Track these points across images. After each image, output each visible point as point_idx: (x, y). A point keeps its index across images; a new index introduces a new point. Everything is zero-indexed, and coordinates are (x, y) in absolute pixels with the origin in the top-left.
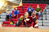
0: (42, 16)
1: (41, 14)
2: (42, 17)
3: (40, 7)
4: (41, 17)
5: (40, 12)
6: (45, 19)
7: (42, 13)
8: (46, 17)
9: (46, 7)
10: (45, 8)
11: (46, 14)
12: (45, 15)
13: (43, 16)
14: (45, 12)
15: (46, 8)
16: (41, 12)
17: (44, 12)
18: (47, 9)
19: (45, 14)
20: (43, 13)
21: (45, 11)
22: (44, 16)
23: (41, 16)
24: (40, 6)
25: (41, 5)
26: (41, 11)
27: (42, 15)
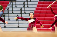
0: (4, 15)
1: (3, 13)
3: (1, 5)
4: (3, 17)
7: (4, 12)
14: (8, 11)
18: (10, 7)
19: (7, 13)
24: (2, 4)
25: (3, 3)
27: (4, 14)
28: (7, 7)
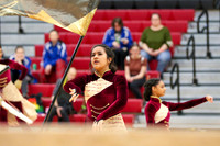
0: (176, 65)
1: (173, 58)
2: (175, 75)
3: (164, 24)
4: (172, 72)
5: (164, 47)
6: (191, 82)
7: (176, 54)
8: (194, 72)
9: (195, 24)
10: (189, 30)
11: (193, 57)
12: (191, 61)
13: (181, 69)
14: (191, 49)
15: (195, 30)
16: (170, 50)
17: (185, 48)
18: (199, 32)
19: (188, 58)
20: (180, 51)
21: (188, 45)
22: (186, 65)
23: (170, 69)
24: (167, 22)
25: (171, 17)
26: (170, 43)
27: (174, 62)
28: (185, 32)
